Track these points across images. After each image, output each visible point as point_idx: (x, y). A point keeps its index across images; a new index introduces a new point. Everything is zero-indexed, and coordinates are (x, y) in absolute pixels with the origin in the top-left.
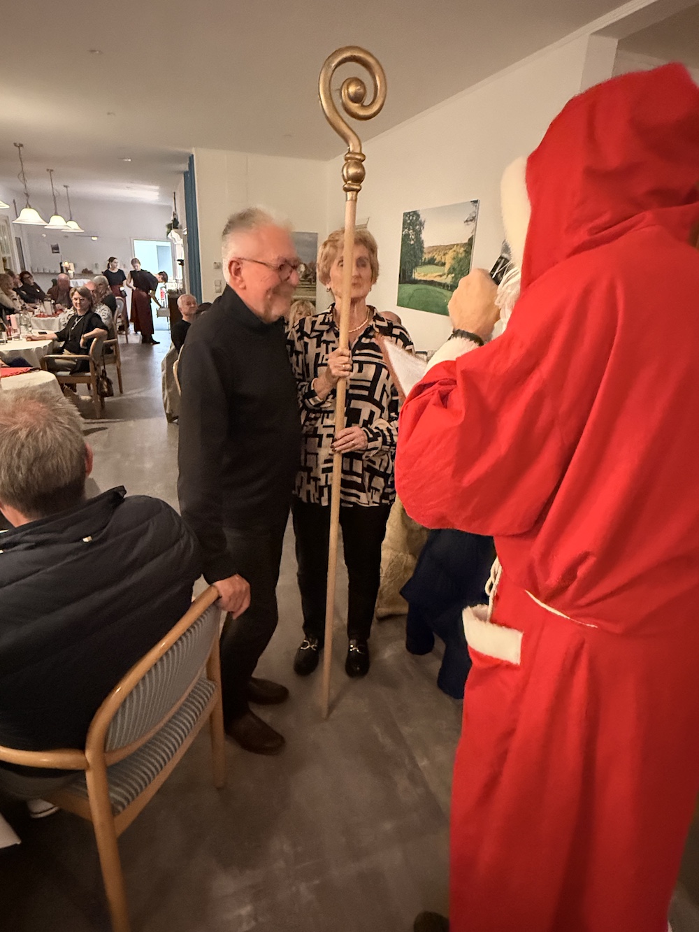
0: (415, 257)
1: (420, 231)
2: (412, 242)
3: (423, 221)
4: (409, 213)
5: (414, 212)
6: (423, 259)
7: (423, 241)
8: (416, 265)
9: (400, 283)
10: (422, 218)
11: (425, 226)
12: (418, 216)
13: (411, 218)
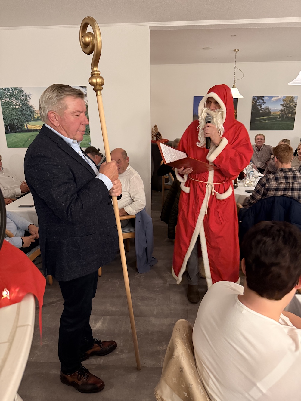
0: (24, 116)
1: (27, 100)
2: (17, 107)
3: (28, 94)
4: (8, 88)
5: (15, 88)
6: (35, 117)
7: (32, 107)
8: (27, 121)
9: (6, 133)
10: (27, 92)
11: (32, 97)
12: (20, 91)
13: (11, 92)
